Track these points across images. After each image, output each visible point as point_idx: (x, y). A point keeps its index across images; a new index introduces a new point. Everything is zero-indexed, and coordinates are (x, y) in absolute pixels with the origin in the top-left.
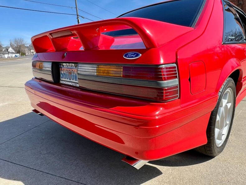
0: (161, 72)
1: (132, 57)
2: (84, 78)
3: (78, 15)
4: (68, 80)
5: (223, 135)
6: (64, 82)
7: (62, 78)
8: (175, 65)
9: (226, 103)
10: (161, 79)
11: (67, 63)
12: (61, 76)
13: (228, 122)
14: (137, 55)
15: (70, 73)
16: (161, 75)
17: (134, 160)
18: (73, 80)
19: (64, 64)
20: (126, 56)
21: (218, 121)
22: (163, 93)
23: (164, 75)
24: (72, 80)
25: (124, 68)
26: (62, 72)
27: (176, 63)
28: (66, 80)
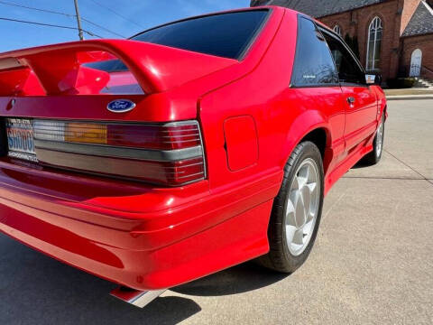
0: (168, 134)
1: (120, 109)
2: (46, 146)
3: (80, 30)
4: (22, 150)
5: (304, 235)
6: (15, 155)
7: (11, 146)
8: (195, 122)
9: (304, 184)
10: (170, 147)
11: (18, 118)
12: (10, 143)
13: (313, 215)
14: (129, 105)
15: (25, 137)
16: (169, 139)
17: (132, 293)
18: (30, 150)
19: (13, 121)
20: (111, 106)
21: (292, 213)
22: (173, 170)
23: (174, 139)
24: (28, 151)
25: (109, 127)
26: (11, 136)
27: (198, 119)
28: (19, 150)
